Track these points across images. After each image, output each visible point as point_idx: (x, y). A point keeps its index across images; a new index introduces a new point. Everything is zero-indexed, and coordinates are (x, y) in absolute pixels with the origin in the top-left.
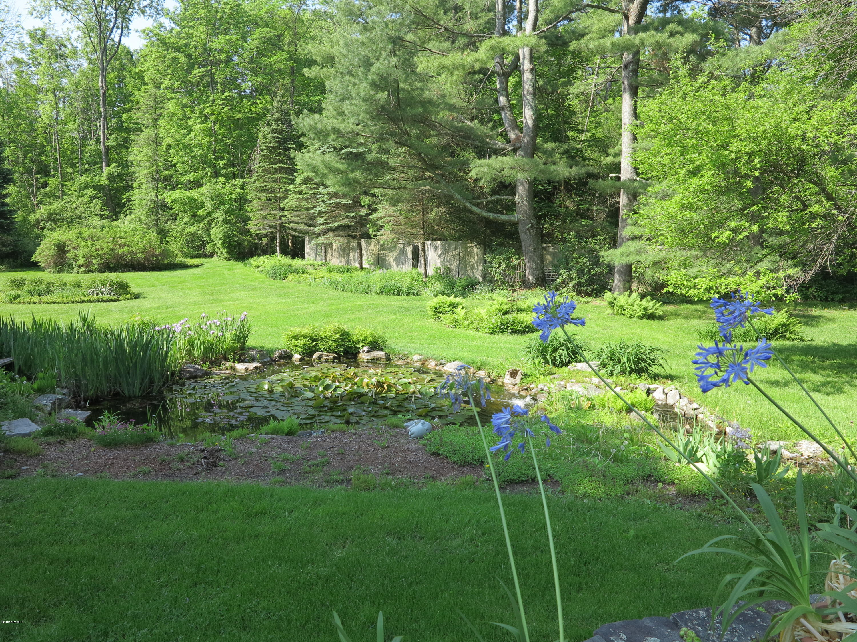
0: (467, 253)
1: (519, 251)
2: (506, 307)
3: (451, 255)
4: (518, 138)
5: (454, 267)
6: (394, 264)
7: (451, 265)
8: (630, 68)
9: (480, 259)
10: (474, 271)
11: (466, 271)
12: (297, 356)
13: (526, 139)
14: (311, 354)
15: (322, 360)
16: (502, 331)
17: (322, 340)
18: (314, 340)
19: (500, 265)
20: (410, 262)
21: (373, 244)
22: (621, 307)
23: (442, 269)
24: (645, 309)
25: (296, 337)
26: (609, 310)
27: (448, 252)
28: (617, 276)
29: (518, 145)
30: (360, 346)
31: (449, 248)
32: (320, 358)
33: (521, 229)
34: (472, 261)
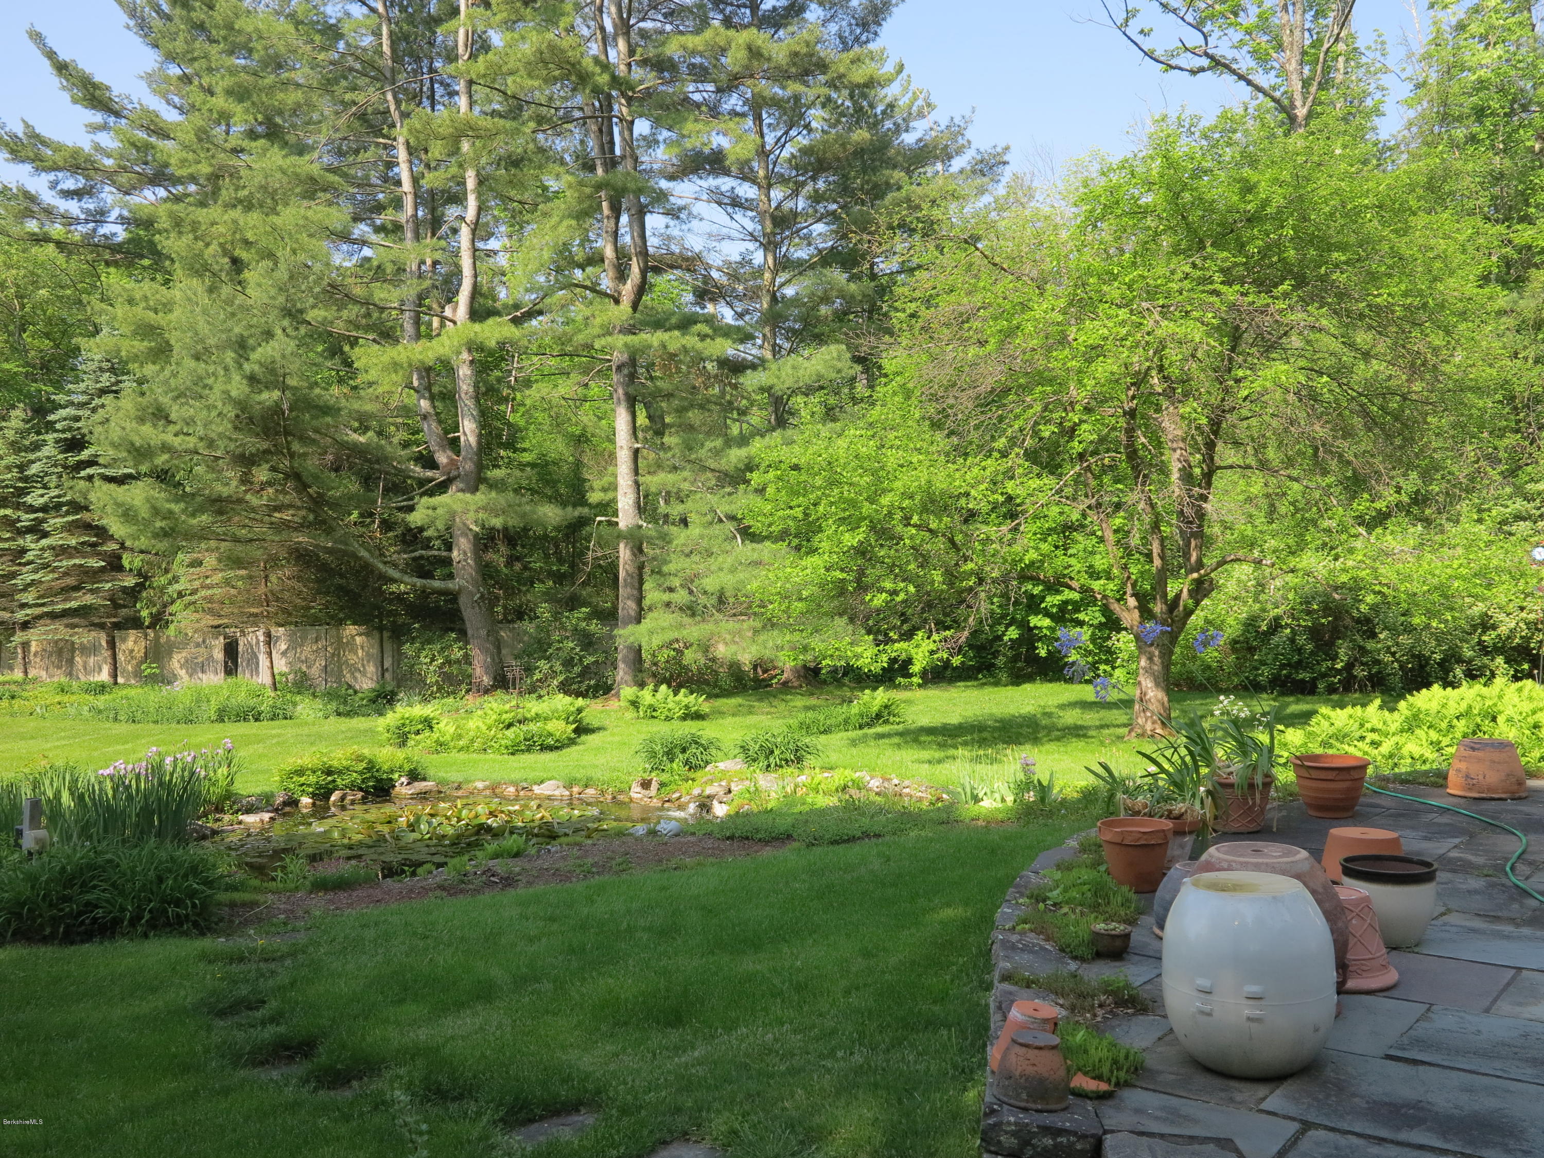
0: (340, 645)
1: (463, 634)
2: (507, 717)
3: (307, 650)
4: (452, 462)
5: (315, 671)
6: (183, 673)
7: (309, 667)
8: (626, 371)
9: (368, 654)
10: (358, 675)
11: (340, 675)
12: (306, 800)
13: (469, 466)
14: (327, 796)
15: (347, 801)
16: (529, 750)
17: (340, 773)
18: (329, 772)
19: (433, 660)
20: (221, 668)
21: (132, 638)
22: (650, 706)
23: (291, 677)
24: (687, 707)
25: (300, 772)
26: (630, 714)
27: (302, 645)
28: (621, 665)
29: (454, 473)
30: (396, 776)
31: (304, 638)
32: (343, 799)
33: (463, 601)
34: (352, 658)
